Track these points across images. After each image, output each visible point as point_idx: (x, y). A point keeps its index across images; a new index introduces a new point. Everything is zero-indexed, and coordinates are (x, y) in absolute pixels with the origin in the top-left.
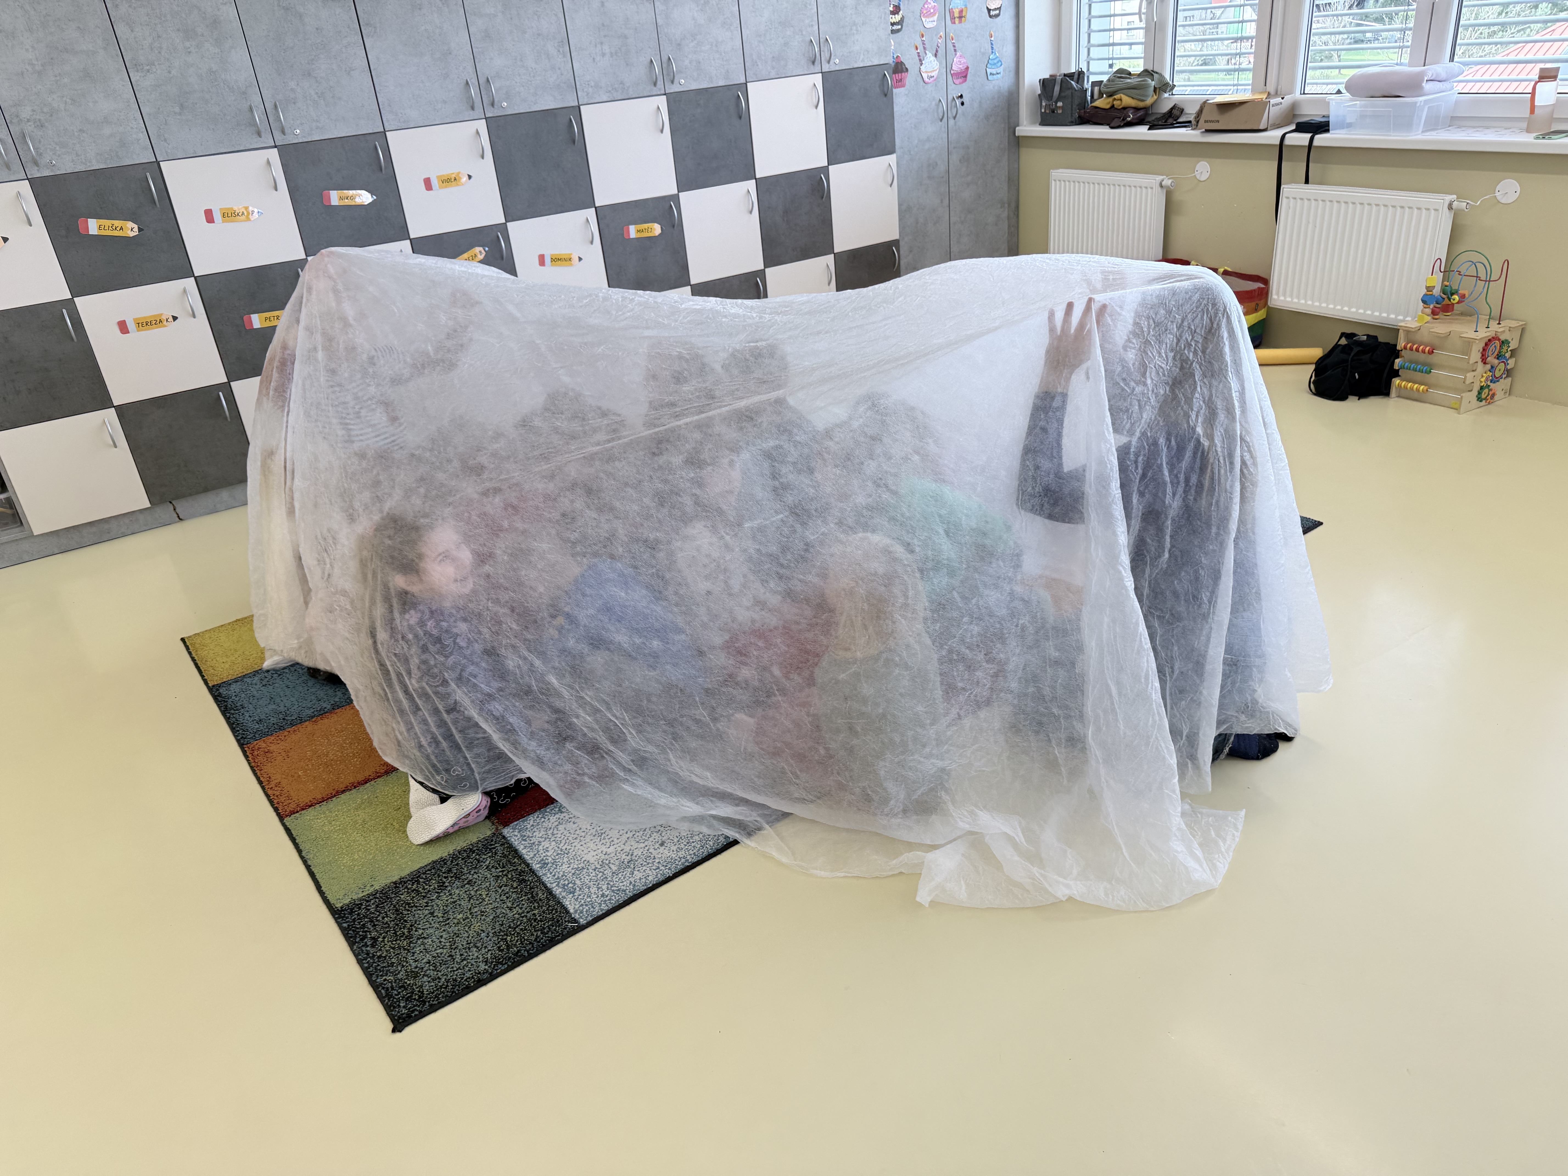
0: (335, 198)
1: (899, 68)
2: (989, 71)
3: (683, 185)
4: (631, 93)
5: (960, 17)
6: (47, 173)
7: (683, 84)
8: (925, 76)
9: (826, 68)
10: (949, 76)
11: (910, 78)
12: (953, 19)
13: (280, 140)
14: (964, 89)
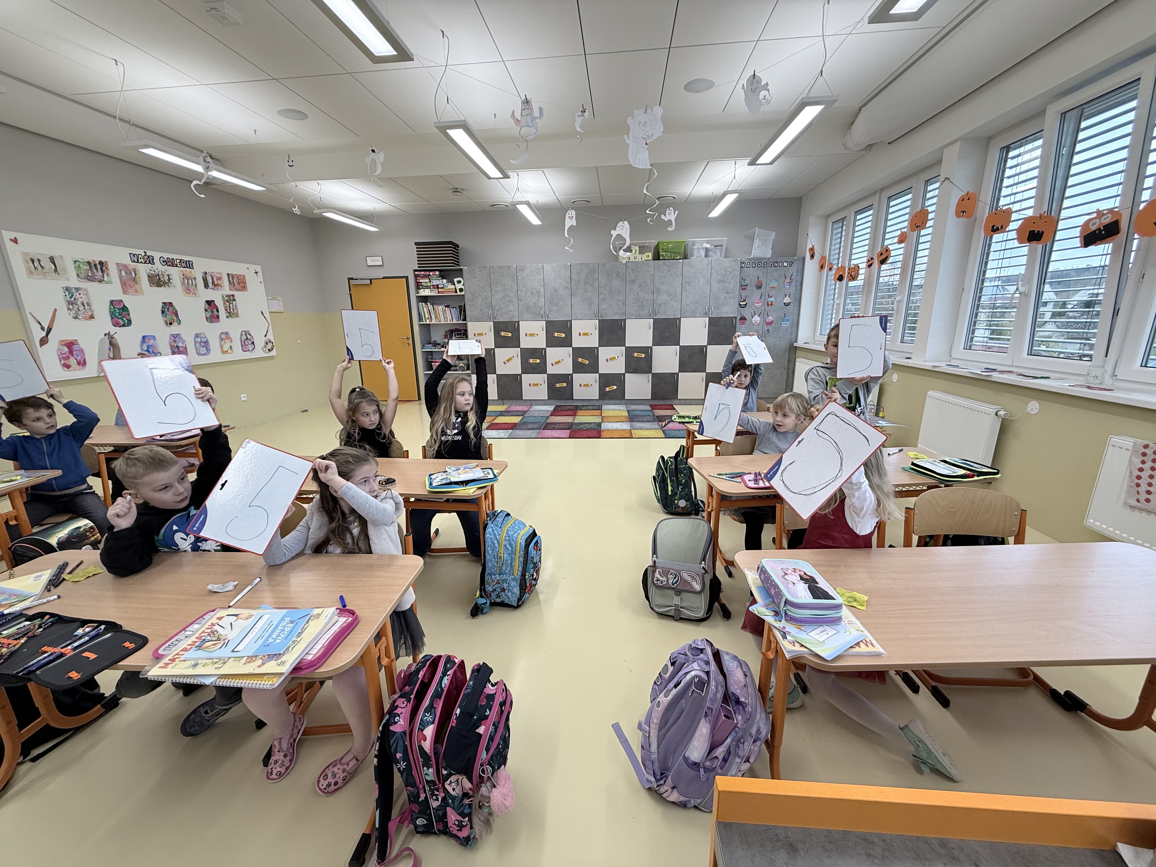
0: (556, 334)
1: (743, 319)
2: (782, 323)
3: (654, 344)
4: (642, 317)
5: (771, 305)
6: (497, 321)
7: (659, 316)
8: (754, 322)
9: (710, 316)
10: (764, 324)
11: (747, 322)
12: (768, 305)
13: (547, 319)
14: (770, 328)
